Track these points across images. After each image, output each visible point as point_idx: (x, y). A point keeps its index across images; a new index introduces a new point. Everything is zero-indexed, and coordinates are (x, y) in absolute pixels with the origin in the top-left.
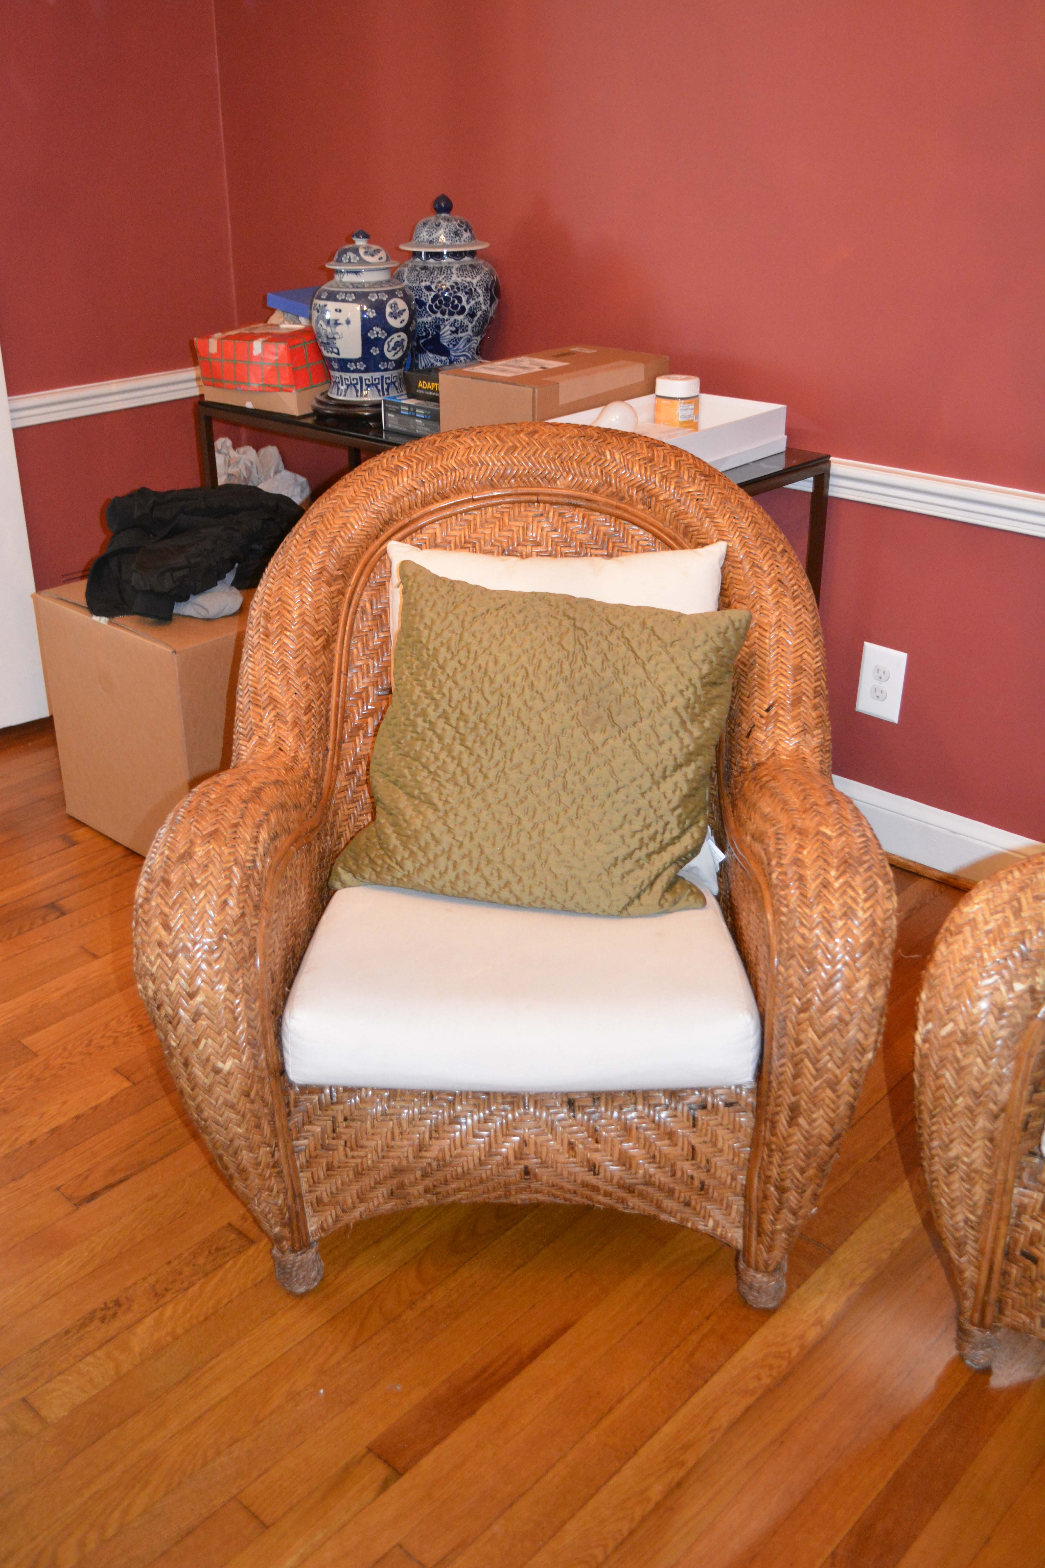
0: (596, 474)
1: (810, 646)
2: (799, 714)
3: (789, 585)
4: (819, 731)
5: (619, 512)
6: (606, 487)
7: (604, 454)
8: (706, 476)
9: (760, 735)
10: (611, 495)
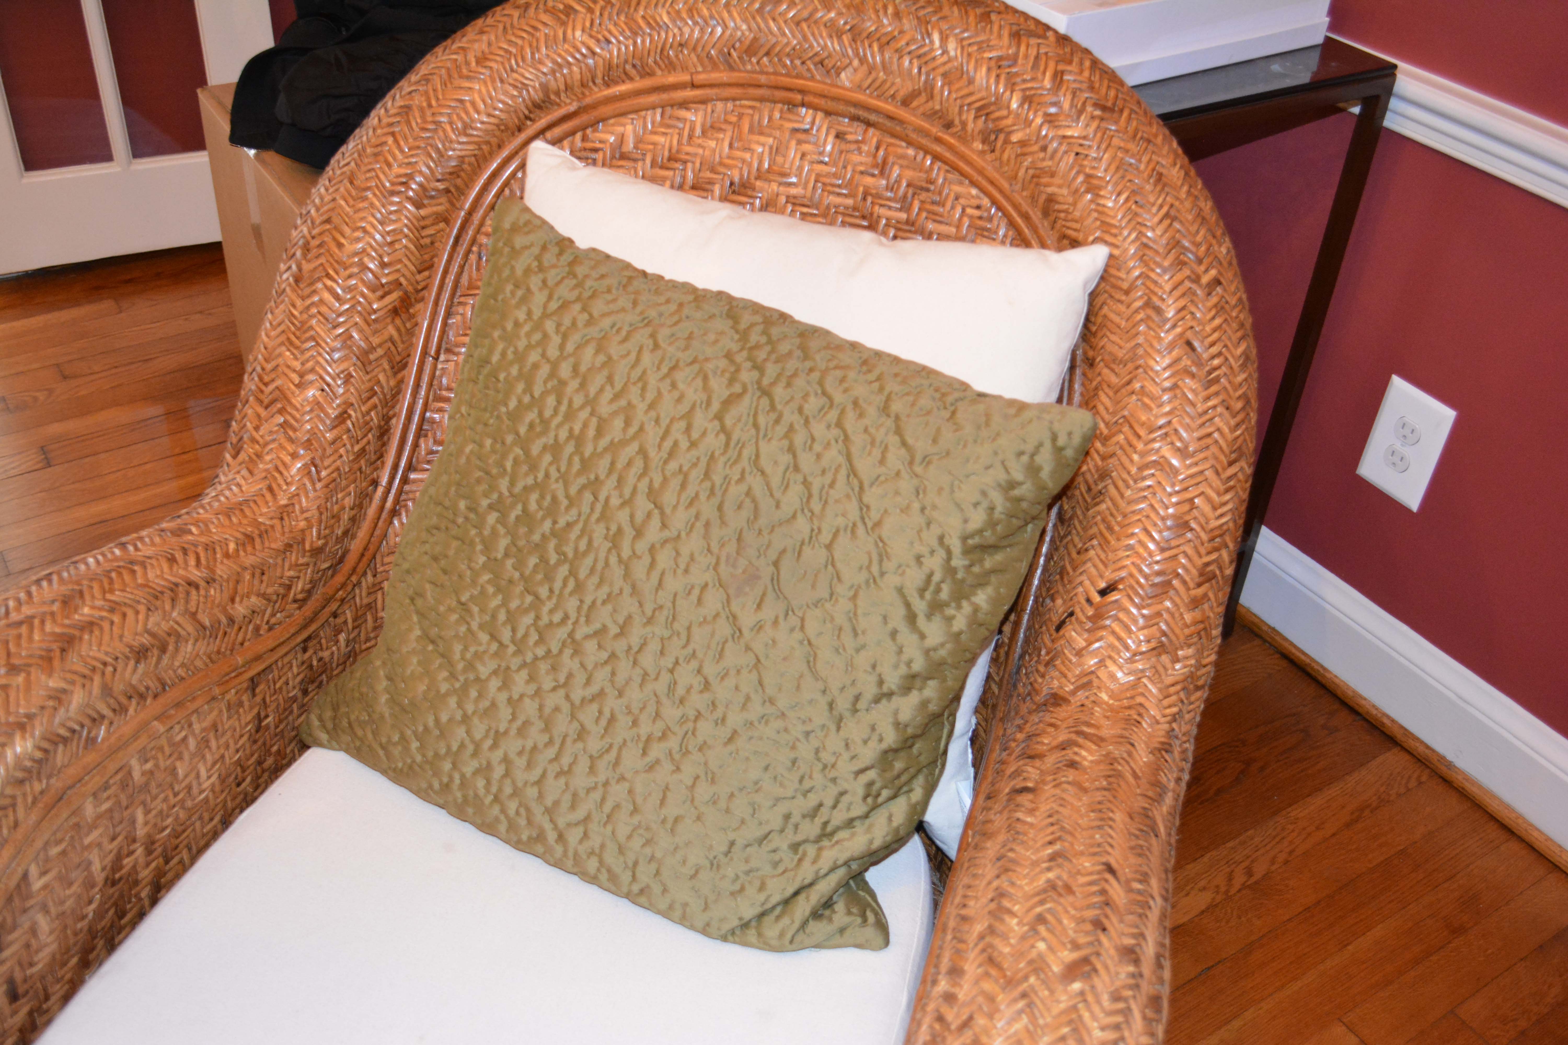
0: (910, 70)
1: (1217, 483)
2: (1159, 614)
3: (1205, 356)
4: (1190, 651)
5: (939, 149)
6: (923, 98)
7: (929, 35)
8: (1104, 108)
9: (1075, 636)
10: (932, 115)
